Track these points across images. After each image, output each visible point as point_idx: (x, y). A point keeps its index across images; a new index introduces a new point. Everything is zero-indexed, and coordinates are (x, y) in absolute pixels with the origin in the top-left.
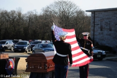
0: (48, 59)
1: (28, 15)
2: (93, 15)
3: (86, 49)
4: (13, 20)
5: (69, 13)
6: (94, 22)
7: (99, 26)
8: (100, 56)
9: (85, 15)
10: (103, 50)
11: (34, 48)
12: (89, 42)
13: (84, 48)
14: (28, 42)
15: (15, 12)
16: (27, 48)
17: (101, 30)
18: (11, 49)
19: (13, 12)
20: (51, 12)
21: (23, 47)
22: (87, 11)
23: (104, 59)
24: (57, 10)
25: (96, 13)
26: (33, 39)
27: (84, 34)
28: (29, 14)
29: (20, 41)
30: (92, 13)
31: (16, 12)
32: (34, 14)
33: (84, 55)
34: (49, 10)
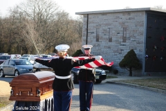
2: (86, 19)
5: (47, 16)
6: (87, 29)
7: (95, 35)
17: (97, 40)
20: (21, 13)
22: (77, 13)
23: (103, 82)
24: (30, 11)
25: (89, 16)
30: (84, 17)
34: (20, 10)
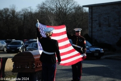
0: (35, 58)
1: (22, 13)
2: (91, 10)
3: (78, 47)
4: (7, 18)
5: (66, 9)
6: (92, 18)
7: (98, 22)
8: (97, 54)
9: (84, 11)
10: (101, 48)
11: (27, 48)
12: (81, 38)
13: (76, 46)
14: (22, 42)
15: (8, 9)
16: (20, 48)
17: (100, 26)
18: (3, 50)
19: (6, 10)
20: (47, 9)
21: (17, 47)
22: (84, 6)
23: (102, 57)
24: (53, 7)
25: (93, 8)
26: (28, 39)
27: (76, 30)
28: (24, 12)
29: (14, 40)
30: (89, 9)
31: (10, 10)
32: (29, 11)
33: (76, 52)
34: (45, 6)
